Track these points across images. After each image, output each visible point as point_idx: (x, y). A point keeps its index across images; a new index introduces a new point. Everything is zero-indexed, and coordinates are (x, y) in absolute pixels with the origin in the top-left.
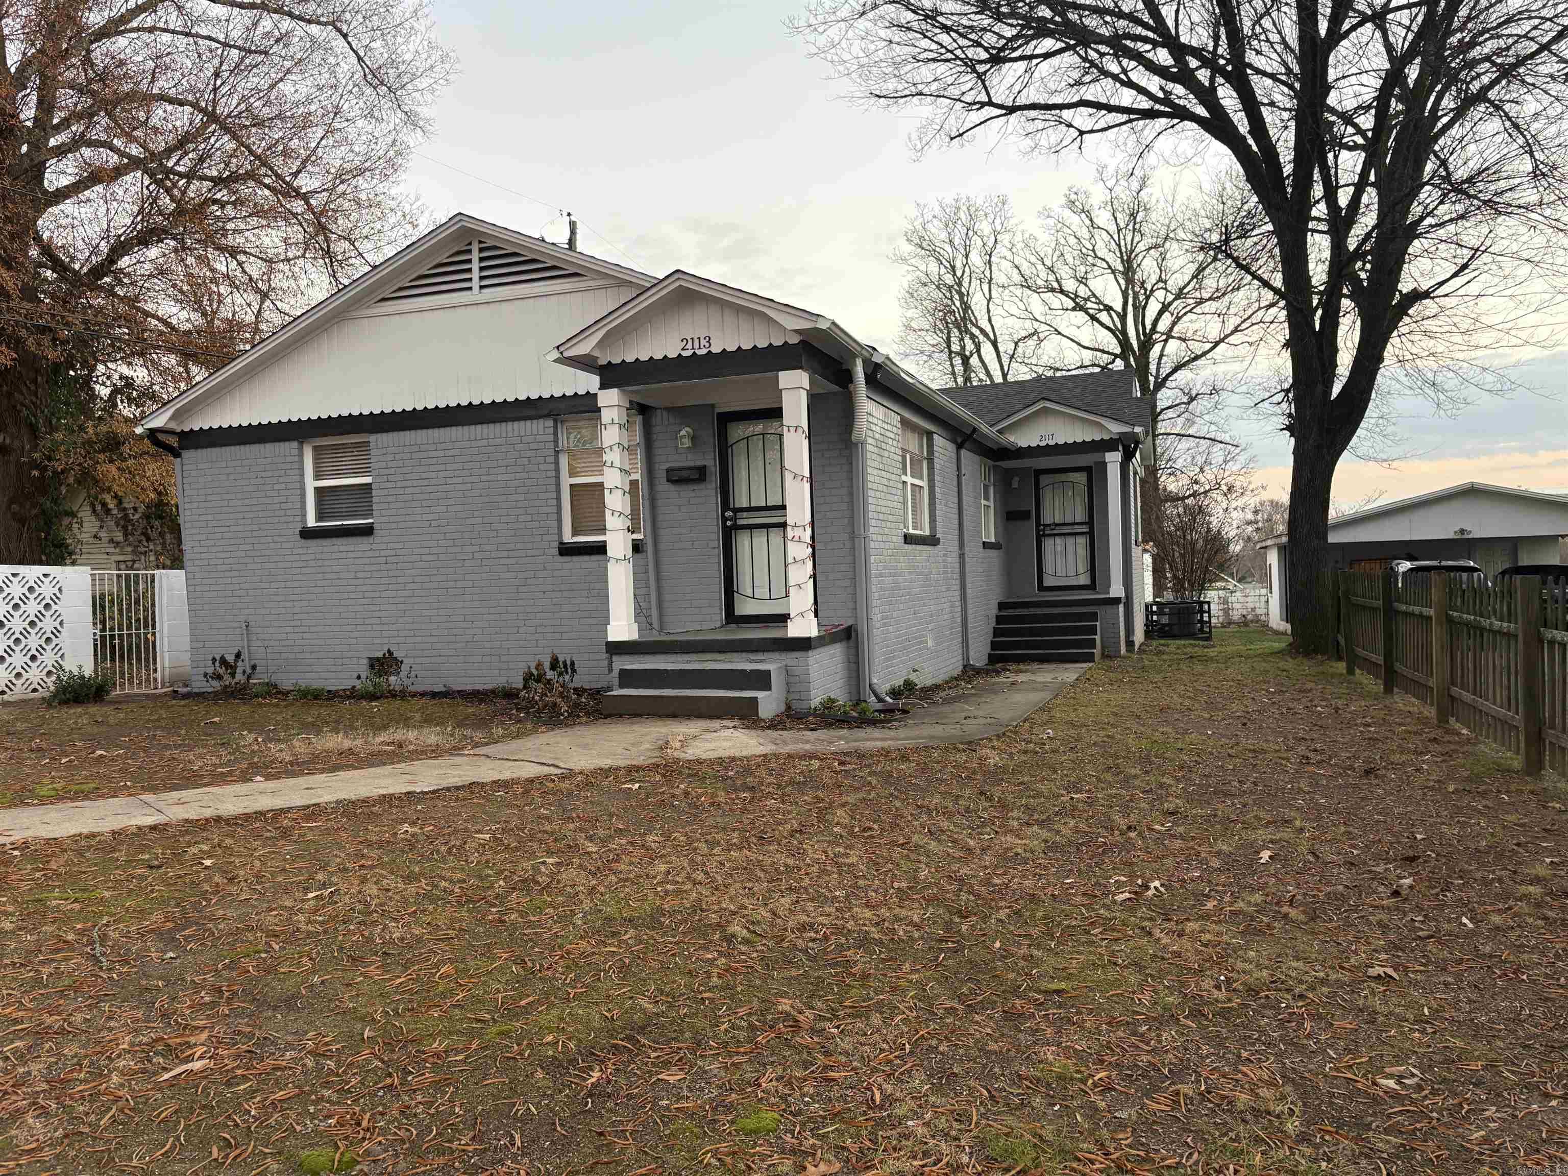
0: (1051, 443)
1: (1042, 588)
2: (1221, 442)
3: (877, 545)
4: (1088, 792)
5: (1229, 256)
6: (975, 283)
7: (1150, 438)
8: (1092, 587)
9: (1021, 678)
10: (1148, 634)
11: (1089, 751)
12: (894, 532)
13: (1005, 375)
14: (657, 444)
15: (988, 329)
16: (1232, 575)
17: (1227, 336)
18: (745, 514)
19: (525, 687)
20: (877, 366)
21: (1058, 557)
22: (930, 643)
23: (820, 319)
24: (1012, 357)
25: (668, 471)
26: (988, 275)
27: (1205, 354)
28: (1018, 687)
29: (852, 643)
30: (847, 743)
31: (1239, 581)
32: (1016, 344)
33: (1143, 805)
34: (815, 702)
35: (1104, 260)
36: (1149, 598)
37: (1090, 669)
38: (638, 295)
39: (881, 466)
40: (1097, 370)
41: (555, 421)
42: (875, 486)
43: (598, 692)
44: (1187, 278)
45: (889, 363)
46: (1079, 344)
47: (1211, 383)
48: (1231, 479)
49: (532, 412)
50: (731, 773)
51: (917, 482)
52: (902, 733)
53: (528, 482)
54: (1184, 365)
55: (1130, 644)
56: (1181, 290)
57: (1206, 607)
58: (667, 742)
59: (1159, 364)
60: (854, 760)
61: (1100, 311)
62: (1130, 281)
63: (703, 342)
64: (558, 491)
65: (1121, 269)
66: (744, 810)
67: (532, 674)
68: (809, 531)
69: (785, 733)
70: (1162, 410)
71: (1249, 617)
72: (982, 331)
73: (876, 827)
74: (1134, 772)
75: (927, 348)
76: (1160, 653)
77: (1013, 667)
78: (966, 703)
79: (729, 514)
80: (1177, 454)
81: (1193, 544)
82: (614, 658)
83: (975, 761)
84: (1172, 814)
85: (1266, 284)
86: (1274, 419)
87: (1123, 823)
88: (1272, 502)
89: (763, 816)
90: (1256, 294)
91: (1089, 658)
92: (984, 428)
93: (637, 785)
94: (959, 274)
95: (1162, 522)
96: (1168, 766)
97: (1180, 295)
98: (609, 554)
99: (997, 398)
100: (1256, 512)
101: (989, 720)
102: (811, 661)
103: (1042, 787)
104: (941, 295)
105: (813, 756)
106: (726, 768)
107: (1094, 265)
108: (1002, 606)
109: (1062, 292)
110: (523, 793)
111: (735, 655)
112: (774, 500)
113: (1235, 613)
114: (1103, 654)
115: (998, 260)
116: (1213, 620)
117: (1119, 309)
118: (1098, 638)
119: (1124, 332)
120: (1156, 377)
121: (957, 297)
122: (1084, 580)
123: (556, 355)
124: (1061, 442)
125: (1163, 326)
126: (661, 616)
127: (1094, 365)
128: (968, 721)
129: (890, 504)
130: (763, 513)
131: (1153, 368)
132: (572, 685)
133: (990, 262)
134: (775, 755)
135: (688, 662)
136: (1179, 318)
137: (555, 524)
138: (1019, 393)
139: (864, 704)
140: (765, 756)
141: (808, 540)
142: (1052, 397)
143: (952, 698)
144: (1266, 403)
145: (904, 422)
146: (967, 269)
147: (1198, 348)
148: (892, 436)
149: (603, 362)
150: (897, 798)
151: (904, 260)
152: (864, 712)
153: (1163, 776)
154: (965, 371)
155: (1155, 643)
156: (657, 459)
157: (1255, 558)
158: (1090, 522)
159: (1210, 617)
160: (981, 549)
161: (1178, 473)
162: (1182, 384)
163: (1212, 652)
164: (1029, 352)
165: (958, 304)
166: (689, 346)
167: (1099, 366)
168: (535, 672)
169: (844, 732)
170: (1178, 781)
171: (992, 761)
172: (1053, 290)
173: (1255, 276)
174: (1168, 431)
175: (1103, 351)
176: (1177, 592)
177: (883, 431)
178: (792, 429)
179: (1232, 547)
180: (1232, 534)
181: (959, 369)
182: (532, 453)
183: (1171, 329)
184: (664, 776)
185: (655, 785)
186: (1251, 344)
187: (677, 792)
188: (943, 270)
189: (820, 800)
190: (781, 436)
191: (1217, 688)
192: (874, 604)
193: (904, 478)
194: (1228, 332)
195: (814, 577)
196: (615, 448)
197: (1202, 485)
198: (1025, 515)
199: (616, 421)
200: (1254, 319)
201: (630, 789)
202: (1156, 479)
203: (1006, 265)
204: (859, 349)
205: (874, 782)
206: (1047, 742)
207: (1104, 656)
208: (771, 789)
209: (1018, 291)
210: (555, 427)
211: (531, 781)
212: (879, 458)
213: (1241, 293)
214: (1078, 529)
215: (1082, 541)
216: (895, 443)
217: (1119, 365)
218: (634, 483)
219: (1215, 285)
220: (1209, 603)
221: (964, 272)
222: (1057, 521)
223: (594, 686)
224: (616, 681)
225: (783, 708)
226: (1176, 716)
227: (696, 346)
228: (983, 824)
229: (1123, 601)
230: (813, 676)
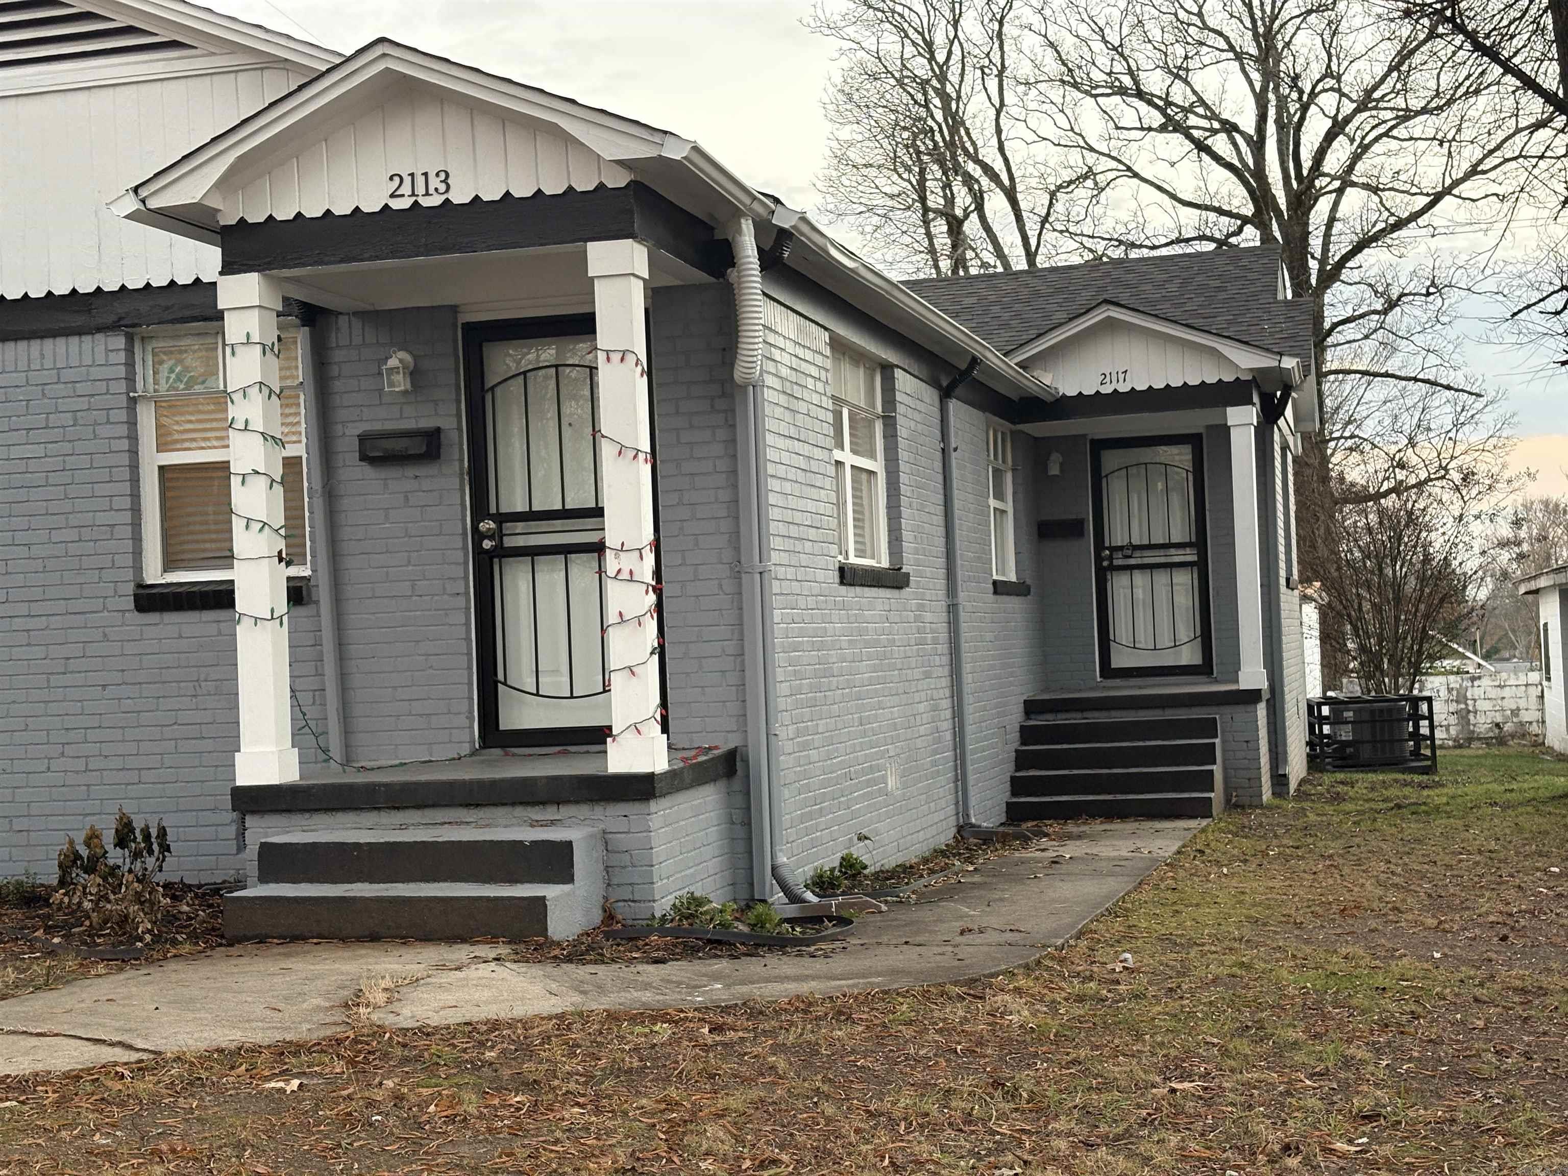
0: (1123, 388)
1: (1108, 671)
2: (1448, 388)
3: (786, 587)
4: (1205, 1076)
5: (1460, 29)
6: (973, 75)
7: (1312, 378)
8: (1205, 669)
9: (1070, 850)
10: (1314, 762)
11: (1205, 996)
12: (821, 562)
13: (1031, 256)
14: (338, 385)
15: (998, 165)
16: (1472, 646)
17: (1456, 183)
18: (520, 527)
19: (62, 883)
20: (784, 235)
21: (1140, 614)
22: (892, 782)
23: (669, 139)
24: (1045, 220)
25: (364, 439)
26: (996, 59)
27: (1415, 216)
28: (1064, 868)
29: (737, 783)
30: (727, 986)
31: (1487, 657)
32: (1053, 195)
33: (1312, 1102)
34: (663, 905)
35: (1220, 34)
36: (1314, 690)
37: (1203, 830)
38: (301, 88)
39: (793, 432)
40: (1211, 246)
41: (130, 339)
42: (781, 471)
43: (216, 891)
44: (1380, 70)
45: (805, 229)
46: (1173, 197)
47: (1427, 272)
48: (1468, 458)
49: (79, 320)
50: (490, 1055)
51: (864, 463)
52: (839, 964)
53: (71, 461)
54: (1375, 238)
55: (1280, 780)
56: (1369, 93)
57: (1424, 707)
58: (359, 993)
59: (1327, 235)
60: (743, 1022)
61: (1214, 132)
62: (1270, 75)
63: (434, 182)
64: (135, 481)
65: (1254, 51)
66: (516, 1131)
67: (78, 856)
68: (650, 559)
69: (601, 969)
70: (1335, 325)
71: (1508, 727)
72: (987, 169)
73: (785, 1157)
74: (1293, 1035)
75: (879, 200)
76: (1338, 798)
77: (1053, 827)
78: (963, 900)
79: (487, 525)
80: (1363, 411)
81: (1397, 586)
82: (250, 821)
83: (983, 1018)
84: (1368, 1118)
85: (1529, 84)
86: (1550, 342)
87: (1273, 1138)
88: (1546, 504)
89: (557, 1142)
90: (1510, 103)
91: (1202, 809)
92: (993, 358)
93: (295, 1083)
94: (941, 57)
95: (1338, 543)
96: (1360, 1023)
97: (1366, 102)
98: (238, 607)
99: (1019, 301)
100: (1517, 523)
101: (1009, 936)
102: (655, 821)
103: (1112, 1069)
104: (906, 98)
105: (660, 1016)
106: (482, 1044)
107: (1202, 44)
108: (1031, 707)
109: (1140, 94)
110: (58, 1104)
111: (500, 812)
112: (579, 498)
113: (1481, 719)
114: (1228, 801)
115: (1016, 32)
116: (1439, 734)
117: (1250, 129)
118: (1217, 769)
119: (1260, 173)
120: (1323, 261)
121: (937, 101)
122: (1189, 656)
123: (131, 204)
124: (1141, 387)
125: (1335, 161)
126: (347, 732)
127: (1202, 238)
128: (968, 938)
129: (811, 506)
130: (558, 524)
131: (1315, 244)
132: (160, 878)
133: (1000, 34)
134: (581, 1014)
135: (402, 827)
136: (1365, 148)
137: (129, 545)
138: (1059, 291)
139: (760, 908)
140: (561, 1017)
141: (649, 578)
142: (1124, 298)
143: (938, 892)
144: (1533, 313)
145: (838, 345)
146: (956, 48)
147: (1403, 205)
148: (814, 371)
149: (229, 219)
150: (827, 1097)
151: (833, 29)
152: (759, 923)
153: (1349, 1041)
154: (954, 247)
155: (1327, 778)
156: (341, 414)
157: (1518, 610)
158: (1200, 543)
159: (1432, 727)
160: (991, 597)
161: (1367, 447)
162: (1372, 274)
163: (1437, 797)
164: (1078, 211)
165: (939, 115)
166: (406, 189)
167: (1211, 239)
168: (84, 852)
169: (722, 965)
170: (1378, 1051)
171: (1015, 1018)
172: (1122, 91)
173: (1508, 68)
174: (1347, 366)
175: (1220, 212)
176: (1369, 677)
177: (795, 363)
178: (616, 357)
179: (1471, 591)
180: (1471, 565)
181: (943, 241)
182: (82, 403)
183: (1351, 168)
184: (352, 1062)
185: (333, 1082)
186: (1502, 198)
187: (379, 1095)
188: (909, 50)
189: (672, 1105)
190: (593, 370)
191: (1449, 867)
192: (782, 703)
193: (838, 455)
194: (1458, 174)
195: (661, 651)
196: (254, 392)
197: (1413, 470)
198: (1074, 529)
199: (256, 338)
200: (1509, 151)
201: (282, 1091)
202: (1325, 460)
203: (1032, 41)
204: (747, 201)
205: (782, 1065)
206: (1124, 976)
207: (1232, 806)
208: (572, 1086)
209: (1056, 93)
210: (130, 351)
211: (75, 1077)
212: (788, 416)
213: (1482, 100)
214: (1178, 556)
215: (1184, 580)
216: (820, 387)
217: (1251, 237)
218: (292, 464)
219: (1433, 84)
220: (1429, 700)
221: (950, 53)
222: (1136, 541)
223: (205, 878)
224: (253, 869)
225: (597, 917)
226: (1372, 923)
227: (420, 190)
228: (1000, 1149)
229: (1266, 696)
230: (660, 850)
